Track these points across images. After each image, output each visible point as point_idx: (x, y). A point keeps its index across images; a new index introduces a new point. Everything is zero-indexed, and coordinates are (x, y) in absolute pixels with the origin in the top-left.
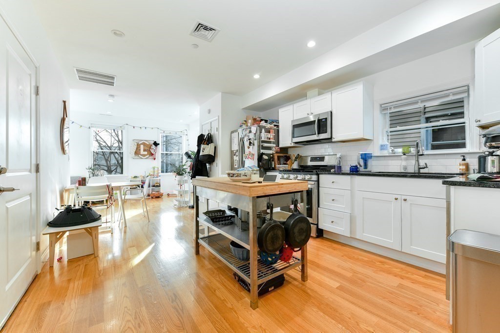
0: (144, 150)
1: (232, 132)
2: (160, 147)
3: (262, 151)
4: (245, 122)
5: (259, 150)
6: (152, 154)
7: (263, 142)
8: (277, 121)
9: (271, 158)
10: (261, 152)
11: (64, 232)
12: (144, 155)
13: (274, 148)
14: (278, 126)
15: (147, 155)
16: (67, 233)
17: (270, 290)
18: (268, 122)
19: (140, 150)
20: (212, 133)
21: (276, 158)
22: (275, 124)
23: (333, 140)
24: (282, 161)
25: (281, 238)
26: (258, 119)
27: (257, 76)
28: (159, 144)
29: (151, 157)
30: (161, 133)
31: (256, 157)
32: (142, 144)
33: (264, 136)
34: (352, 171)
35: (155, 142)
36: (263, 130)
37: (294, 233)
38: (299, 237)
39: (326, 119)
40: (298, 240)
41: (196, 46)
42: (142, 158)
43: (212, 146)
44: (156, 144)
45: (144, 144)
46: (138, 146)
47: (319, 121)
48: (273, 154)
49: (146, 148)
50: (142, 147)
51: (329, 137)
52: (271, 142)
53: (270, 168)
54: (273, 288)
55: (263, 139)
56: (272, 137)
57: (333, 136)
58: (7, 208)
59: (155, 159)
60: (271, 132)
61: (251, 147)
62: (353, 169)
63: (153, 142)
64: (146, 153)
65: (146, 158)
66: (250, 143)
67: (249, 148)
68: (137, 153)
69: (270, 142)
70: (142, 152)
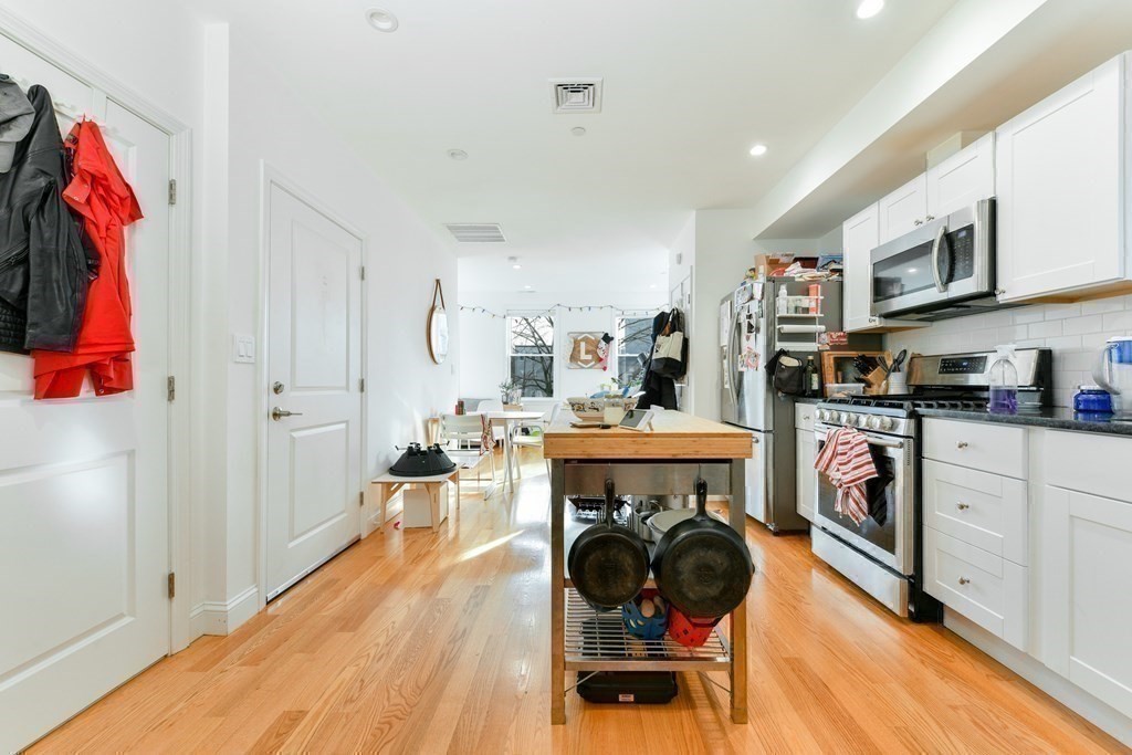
0: (587, 352)
1: (722, 302)
2: (615, 344)
3: (779, 346)
4: (752, 274)
5: (770, 343)
6: (601, 360)
7: (784, 320)
8: (838, 259)
9: (813, 364)
10: (777, 349)
11: (401, 484)
12: (586, 362)
13: (823, 336)
14: (840, 271)
15: (591, 361)
16: (407, 487)
17: (621, 698)
18: (820, 264)
19: (579, 351)
20: (683, 310)
21: (829, 362)
22: (834, 266)
23: (1001, 298)
24: (852, 371)
25: (632, 573)
26: (783, 260)
27: (758, 150)
28: (612, 339)
29: (599, 365)
30: (617, 316)
31: (762, 362)
32: (583, 340)
33: (785, 303)
34: (1086, 411)
35: (607, 334)
36: (783, 290)
37: (677, 573)
38: (697, 588)
39: (970, 229)
40: (691, 595)
41: (579, 130)
42: (583, 368)
43: (677, 337)
44: (607, 339)
45: (586, 340)
46: (576, 343)
47: (949, 238)
48: (819, 354)
49: (591, 348)
50: (583, 344)
51: (985, 288)
52: (814, 318)
53: (805, 391)
54: (632, 698)
55: (782, 313)
56: (813, 304)
57: (1001, 286)
58: (293, 438)
59: (605, 369)
60: (811, 292)
61: (752, 335)
62: (1086, 401)
63: (602, 335)
64: (589, 357)
65: (590, 368)
66: (750, 326)
67: (748, 338)
68: (574, 357)
69: (811, 321)
70: (583, 356)
